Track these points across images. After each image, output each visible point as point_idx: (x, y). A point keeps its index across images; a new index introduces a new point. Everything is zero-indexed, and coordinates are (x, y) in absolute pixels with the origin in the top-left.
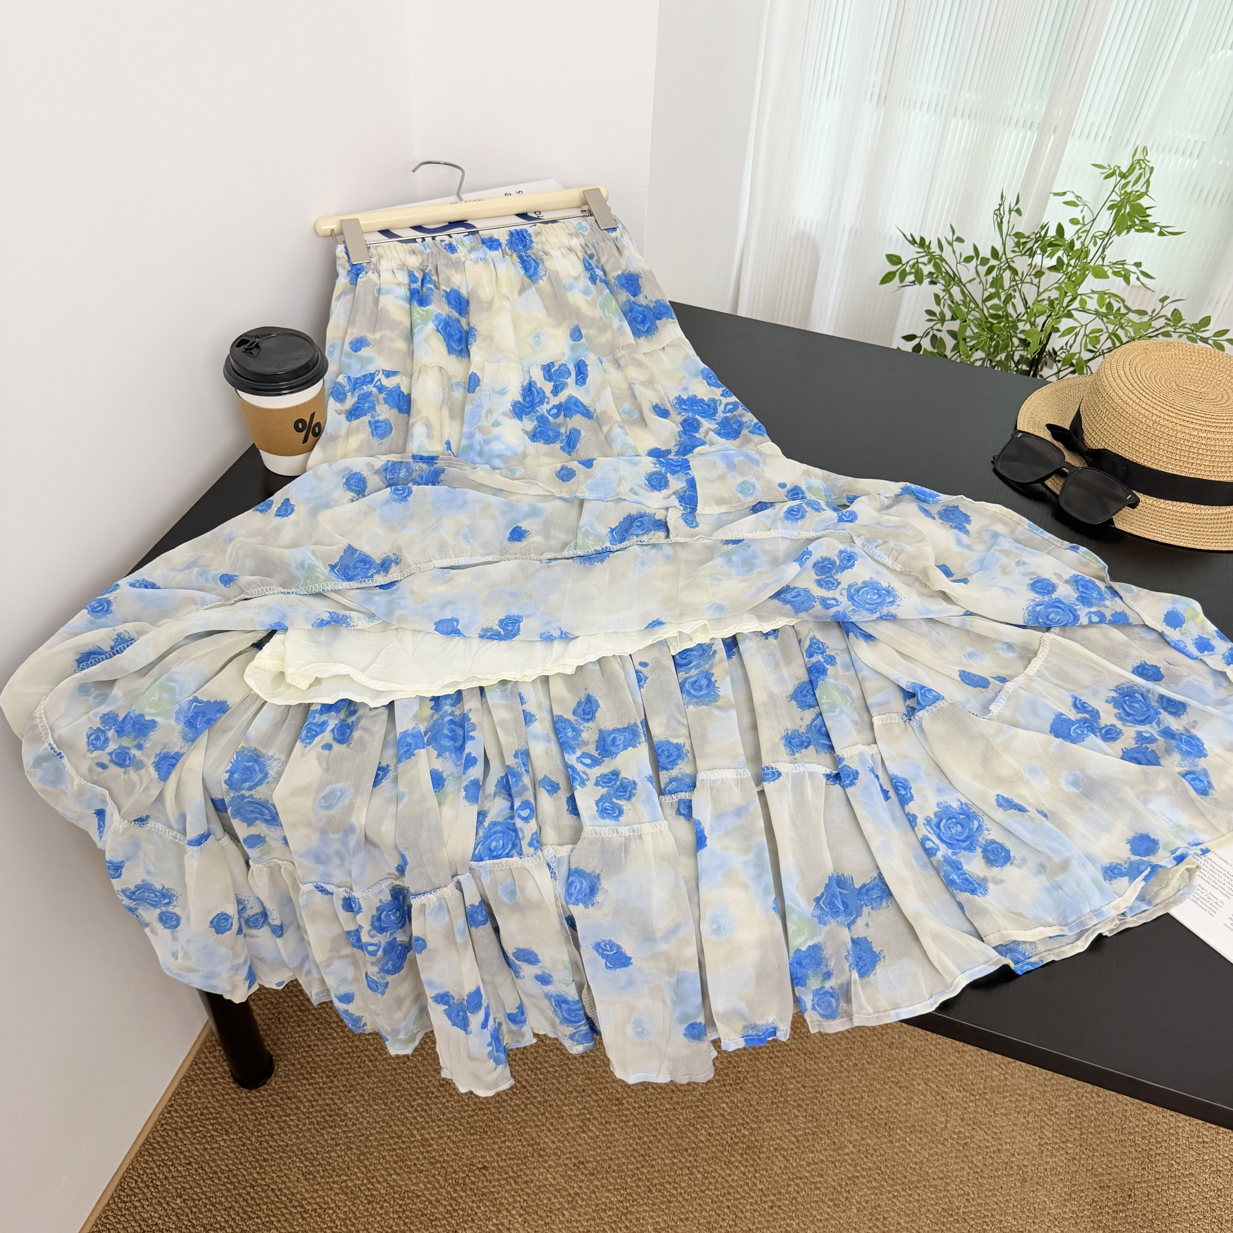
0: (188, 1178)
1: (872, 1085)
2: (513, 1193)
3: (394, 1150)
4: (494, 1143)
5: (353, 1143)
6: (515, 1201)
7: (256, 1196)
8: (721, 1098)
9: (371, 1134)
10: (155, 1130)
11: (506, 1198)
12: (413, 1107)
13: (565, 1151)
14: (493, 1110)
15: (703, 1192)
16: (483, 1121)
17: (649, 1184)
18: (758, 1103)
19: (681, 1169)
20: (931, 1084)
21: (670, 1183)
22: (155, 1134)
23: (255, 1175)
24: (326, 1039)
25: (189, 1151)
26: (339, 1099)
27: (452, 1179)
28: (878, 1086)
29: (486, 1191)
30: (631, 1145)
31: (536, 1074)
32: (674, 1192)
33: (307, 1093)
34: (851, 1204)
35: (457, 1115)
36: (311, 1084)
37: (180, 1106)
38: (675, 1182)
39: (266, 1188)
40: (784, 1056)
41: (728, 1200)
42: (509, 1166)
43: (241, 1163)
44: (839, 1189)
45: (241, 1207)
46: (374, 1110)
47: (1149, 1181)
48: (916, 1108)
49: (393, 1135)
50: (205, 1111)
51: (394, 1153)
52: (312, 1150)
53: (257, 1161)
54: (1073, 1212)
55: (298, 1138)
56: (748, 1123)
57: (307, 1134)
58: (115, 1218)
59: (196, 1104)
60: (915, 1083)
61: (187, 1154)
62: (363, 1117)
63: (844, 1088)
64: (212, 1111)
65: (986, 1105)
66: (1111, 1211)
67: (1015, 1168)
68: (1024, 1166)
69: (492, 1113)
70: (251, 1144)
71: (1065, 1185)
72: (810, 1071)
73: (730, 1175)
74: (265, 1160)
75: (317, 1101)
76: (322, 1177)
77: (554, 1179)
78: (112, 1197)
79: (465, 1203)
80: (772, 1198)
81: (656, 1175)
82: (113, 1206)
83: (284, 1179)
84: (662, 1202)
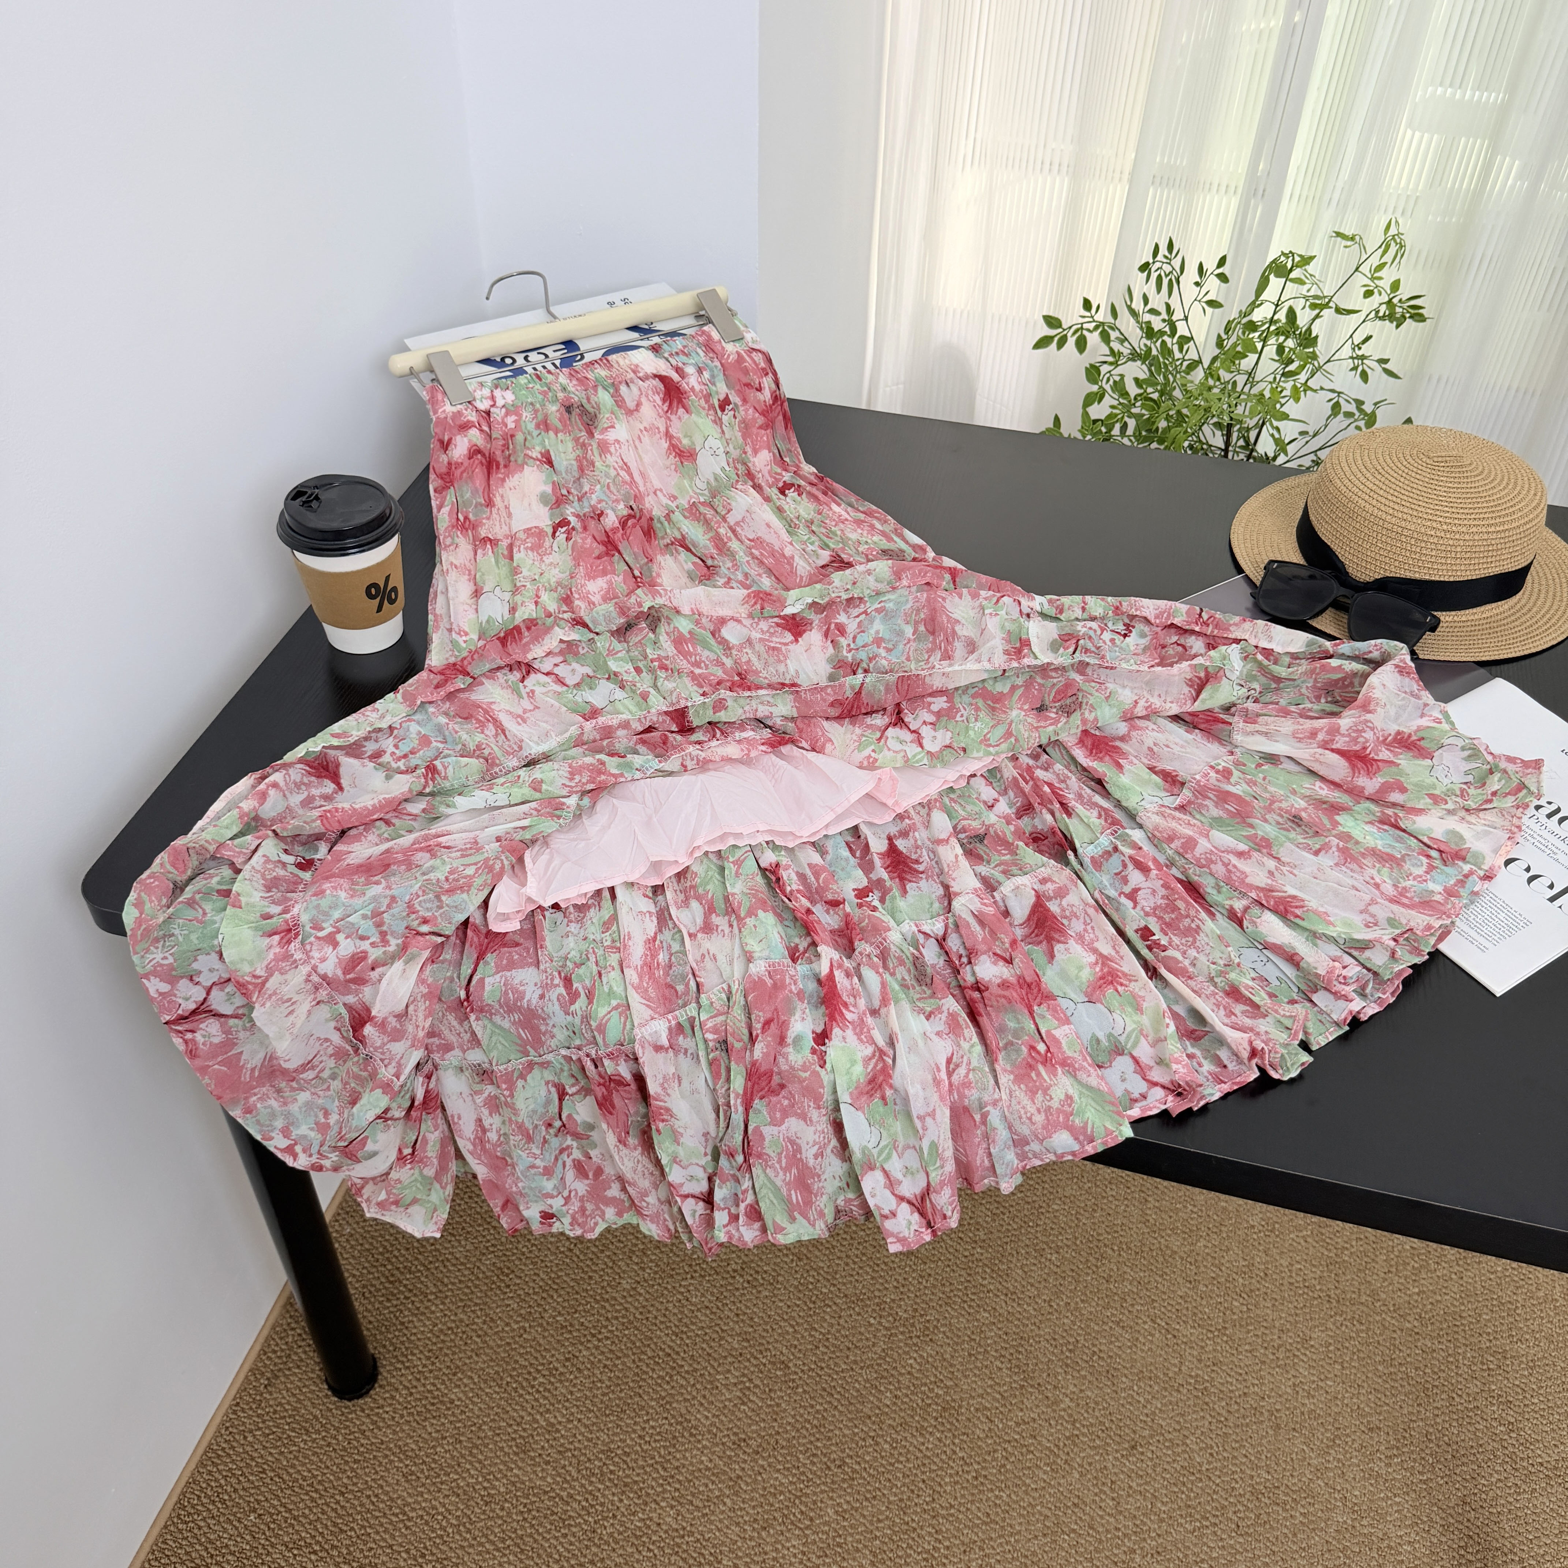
0: (263, 1489)
1: (1088, 1326)
2: (661, 1481)
3: (514, 1439)
4: (635, 1423)
5: (463, 1434)
6: (664, 1491)
7: (348, 1505)
8: (907, 1353)
9: (484, 1422)
10: (218, 1434)
11: (653, 1488)
12: (533, 1387)
13: (721, 1427)
14: (631, 1385)
15: (892, 1465)
16: (620, 1399)
17: (825, 1460)
18: (952, 1357)
19: (864, 1440)
20: (1158, 1321)
21: (851, 1457)
22: (219, 1439)
23: (345, 1481)
24: (423, 1314)
25: (262, 1457)
26: (443, 1383)
27: (587, 1468)
28: (1096, 1328)
29: (629, 1480)
30: (802, 1416)
31: (682, 1339)
32: (857, 1467)
33: (403, 1379)
34: (1072, 1468)
35: (588, 1393)
36: (408, 1368)
37: (248, 1403)
38: (858, 1456)
39: (359, 1494)
40: (981, 1299)
41: (923, 1473)
42: (654, 1449)
43: (328, 1467)
44: (1056, 1450)
45: (329, 1518)
46: (487, 1394)
47: (1427, 1418)
48: (1142, 1350)
49: (511, 1422)
50: (278, 1408)
51: (513, 1443)
52: (414, 1446)
53: (347, 1462)
54: (1339, 1460)
55: (395, 1432)
56: (942, 1381)
57: (406, 1428)
58: (175, 1542)
59: (267, 1400)
60: (1140, 1321)
61: (260, 1460)
62: (473, 1403)
63: (1055, 1332)
64: (287, 1407)
65: (1226, 1342)
66: (1383, 1457)
67: (1266, 1414)
68: (1277, 1411)
69: (631, 1388)
70: (338, 1444)
71: (1326, 1430)
72: (1013, 1314)
73: (923, 1444)
74: (356, 1461)
75: (416, 1387)
76: (427, 1478)
77: (711, 1461)
78: (170, 1518)
79: (603, 1496)
80: (976, 1467)
81: (833, 1448)
82: (172, 1528)
83: (381, 1482)
84: (844, 1480)
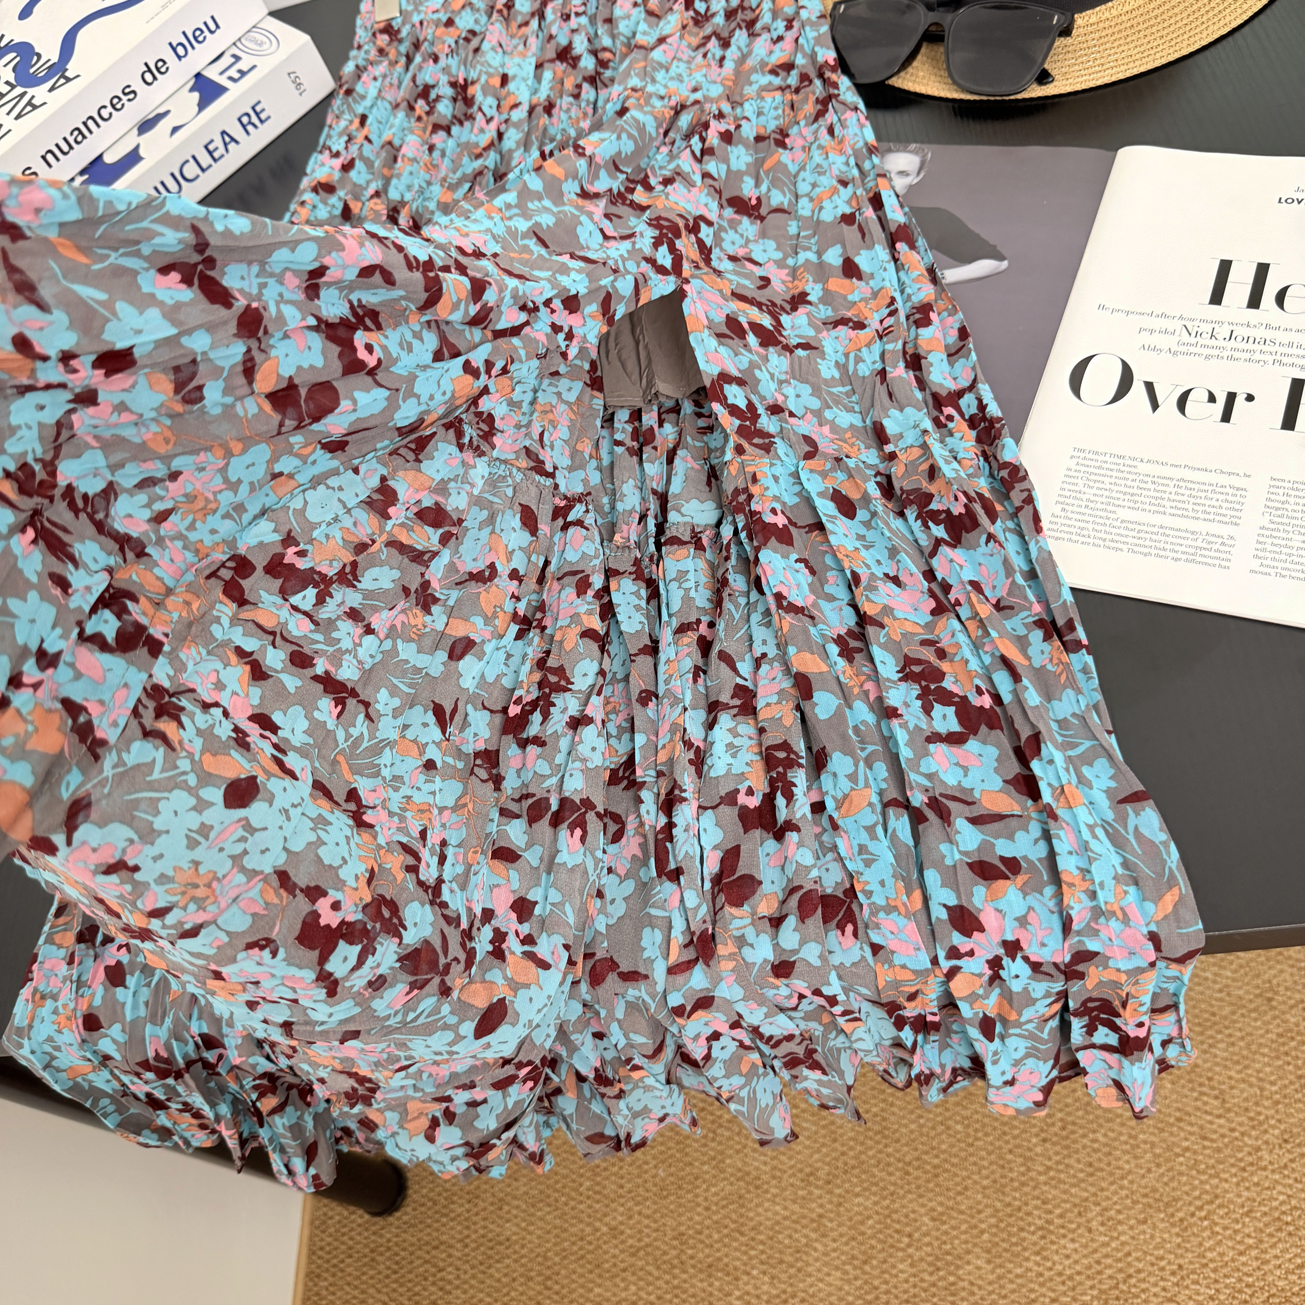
26: (492, 1223)
27: (665, 1262)
33: (453, 1232)
46: (539, 1218)
49: (574, 1239)
51: (584, 1261)
75: (468, 1236)
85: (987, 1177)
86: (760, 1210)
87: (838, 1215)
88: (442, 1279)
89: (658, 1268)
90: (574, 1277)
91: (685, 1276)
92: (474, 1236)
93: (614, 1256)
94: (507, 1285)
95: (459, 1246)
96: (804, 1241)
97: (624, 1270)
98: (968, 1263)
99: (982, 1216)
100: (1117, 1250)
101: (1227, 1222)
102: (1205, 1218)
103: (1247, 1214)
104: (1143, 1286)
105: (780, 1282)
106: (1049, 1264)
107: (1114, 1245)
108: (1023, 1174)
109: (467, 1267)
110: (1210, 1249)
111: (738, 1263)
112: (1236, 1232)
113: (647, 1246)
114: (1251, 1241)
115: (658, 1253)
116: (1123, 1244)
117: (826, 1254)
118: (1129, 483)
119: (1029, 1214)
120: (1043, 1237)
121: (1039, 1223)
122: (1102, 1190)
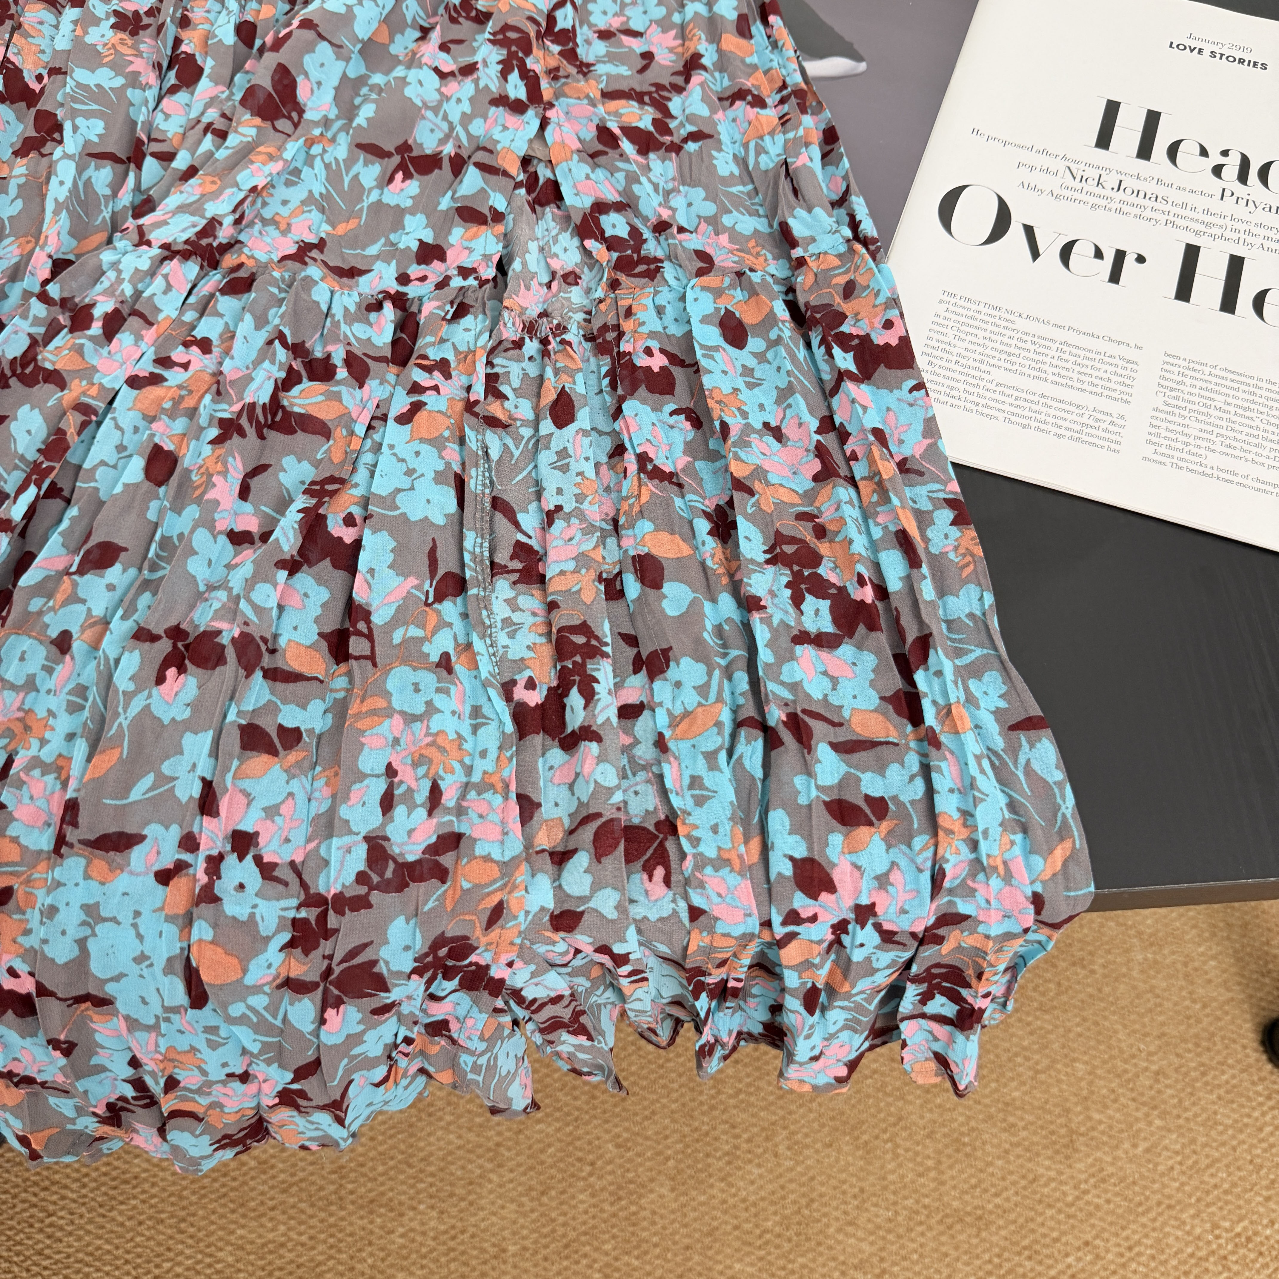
85: (676, 1101)
86: (432, 1139)
87: (517, 1143)
88: (51, 1225)
89: (312, 1205)
90: (213, 1217)
91: (343, 1213)
92: (94, 1175)
93: (262, 1193)
94: (132, 1229)
95: (75, 1186)
96: (478, 1171)
97: (273, 1209)
98: (651, 1191)
99: (669, 1141)
100: (802, 1174)
101: (908, 1144)
102: (890, 1140)
103: (929, 1136)
104: (826, 1210)
105: (450, 1217)
106: (733, 1190)
107: (799, 1169)
108: (713, 1097)
109: (83, 1210)
110: (893, 1172)
111: (403, 1198)
112: (917, 1154)
113: (301, 1180)
114: (930, 1163)
115: (313, 1188)
116: (808, 1168)
117: (501, 1186)
118: (1005, 340)
119: (716, 1139)
120: (729, 1163)
121: (727, 1148)
122: (790, 1113)
